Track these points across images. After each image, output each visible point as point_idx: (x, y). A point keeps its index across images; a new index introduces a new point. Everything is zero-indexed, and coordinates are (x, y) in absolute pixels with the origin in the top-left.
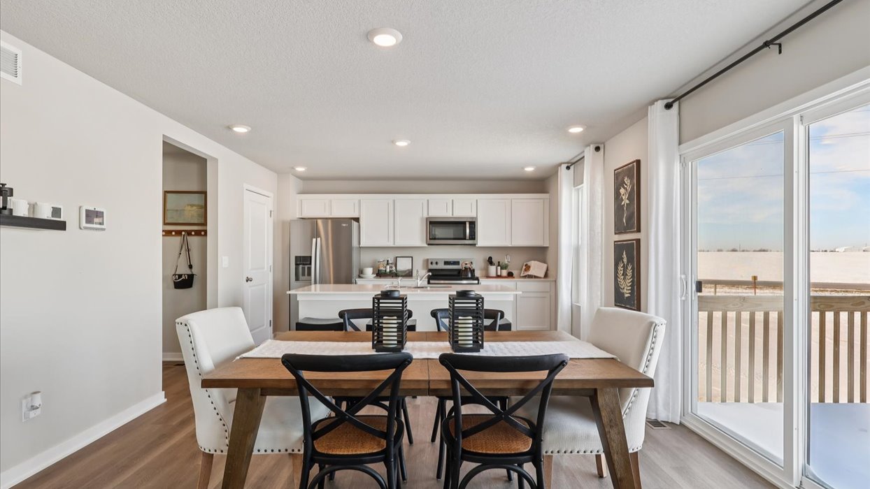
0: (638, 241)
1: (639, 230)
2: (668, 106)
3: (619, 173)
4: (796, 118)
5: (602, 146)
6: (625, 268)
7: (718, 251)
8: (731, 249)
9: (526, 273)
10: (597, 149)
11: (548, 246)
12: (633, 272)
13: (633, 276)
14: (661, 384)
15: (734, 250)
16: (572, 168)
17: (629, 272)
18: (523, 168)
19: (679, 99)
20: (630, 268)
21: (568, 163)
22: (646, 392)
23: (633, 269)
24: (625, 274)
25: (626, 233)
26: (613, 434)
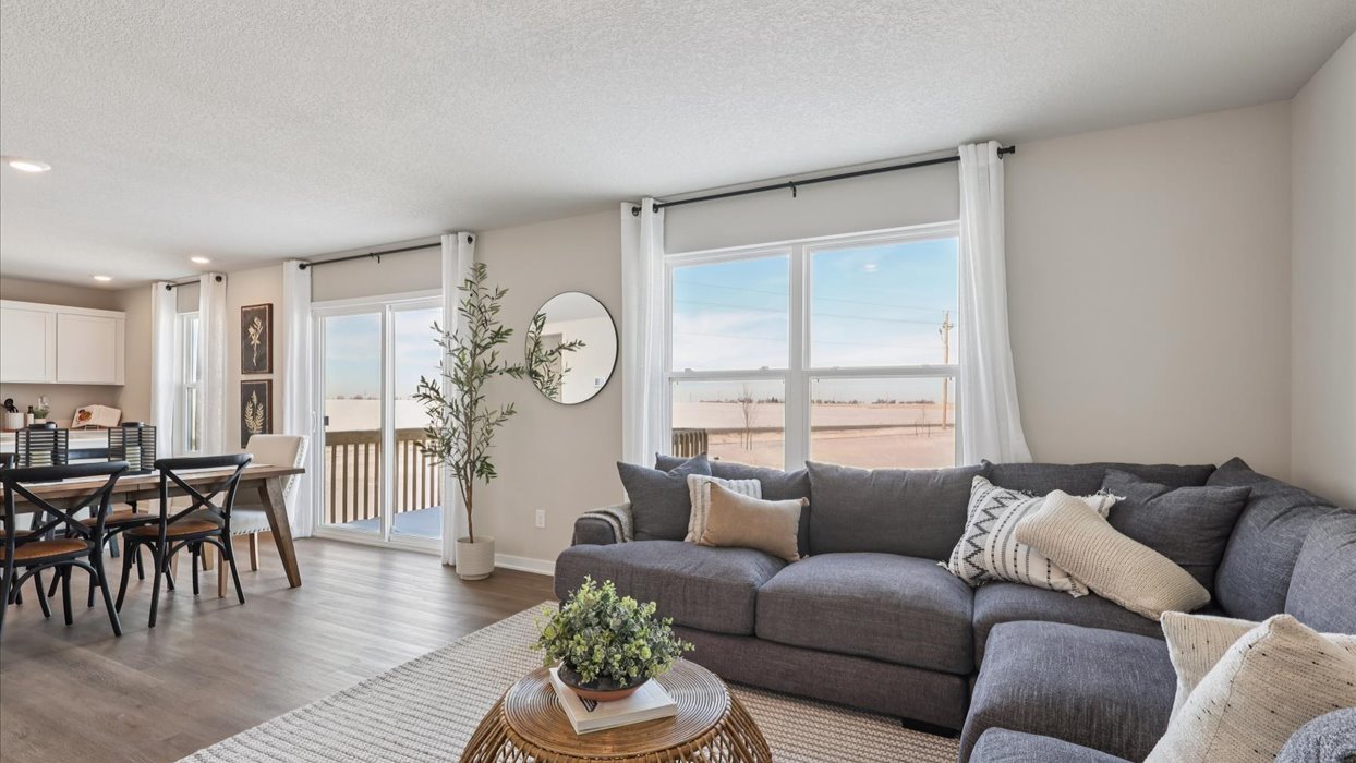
0: (270, 382)
1: (271, 371)
2: (302, 267)
3: (246, 312)
4: (387, 306)
5: (224, 277)
6: (255, 409)
7: (339, 398)
8: (355, 395)
9: (83, 423)
10: (219, 279)
11: (123, 384)
12: (264, 412)
13: (264, 416)
14: (310, 471)
15: (359, 398)
16: (174, 289)
17: (260, 412)
18: (92, 276)
19: (312, 264)
20: (261, 407)
21: (168, 281)
22: (299, 476)
23: (264, 408)
24: (254, 415)
25: (256, 373)
26: (278, 516)
